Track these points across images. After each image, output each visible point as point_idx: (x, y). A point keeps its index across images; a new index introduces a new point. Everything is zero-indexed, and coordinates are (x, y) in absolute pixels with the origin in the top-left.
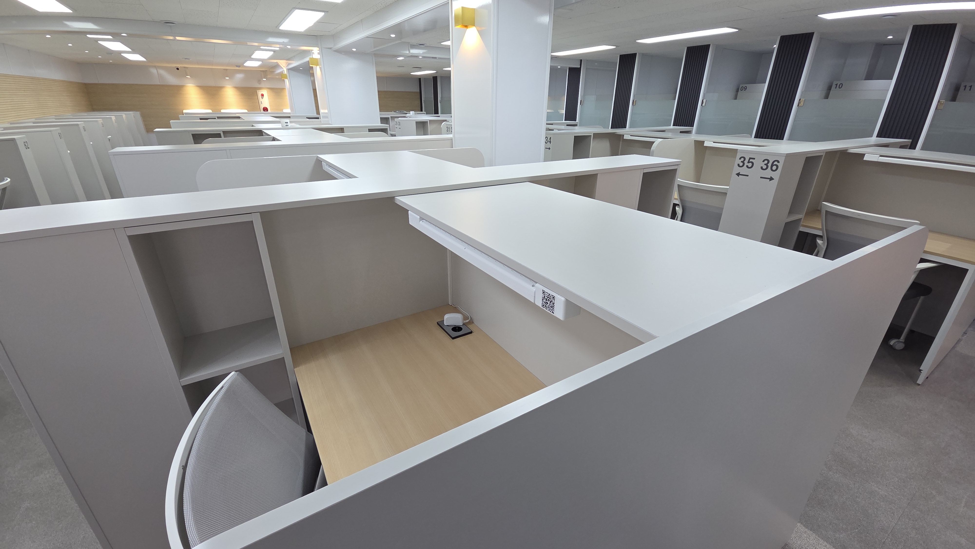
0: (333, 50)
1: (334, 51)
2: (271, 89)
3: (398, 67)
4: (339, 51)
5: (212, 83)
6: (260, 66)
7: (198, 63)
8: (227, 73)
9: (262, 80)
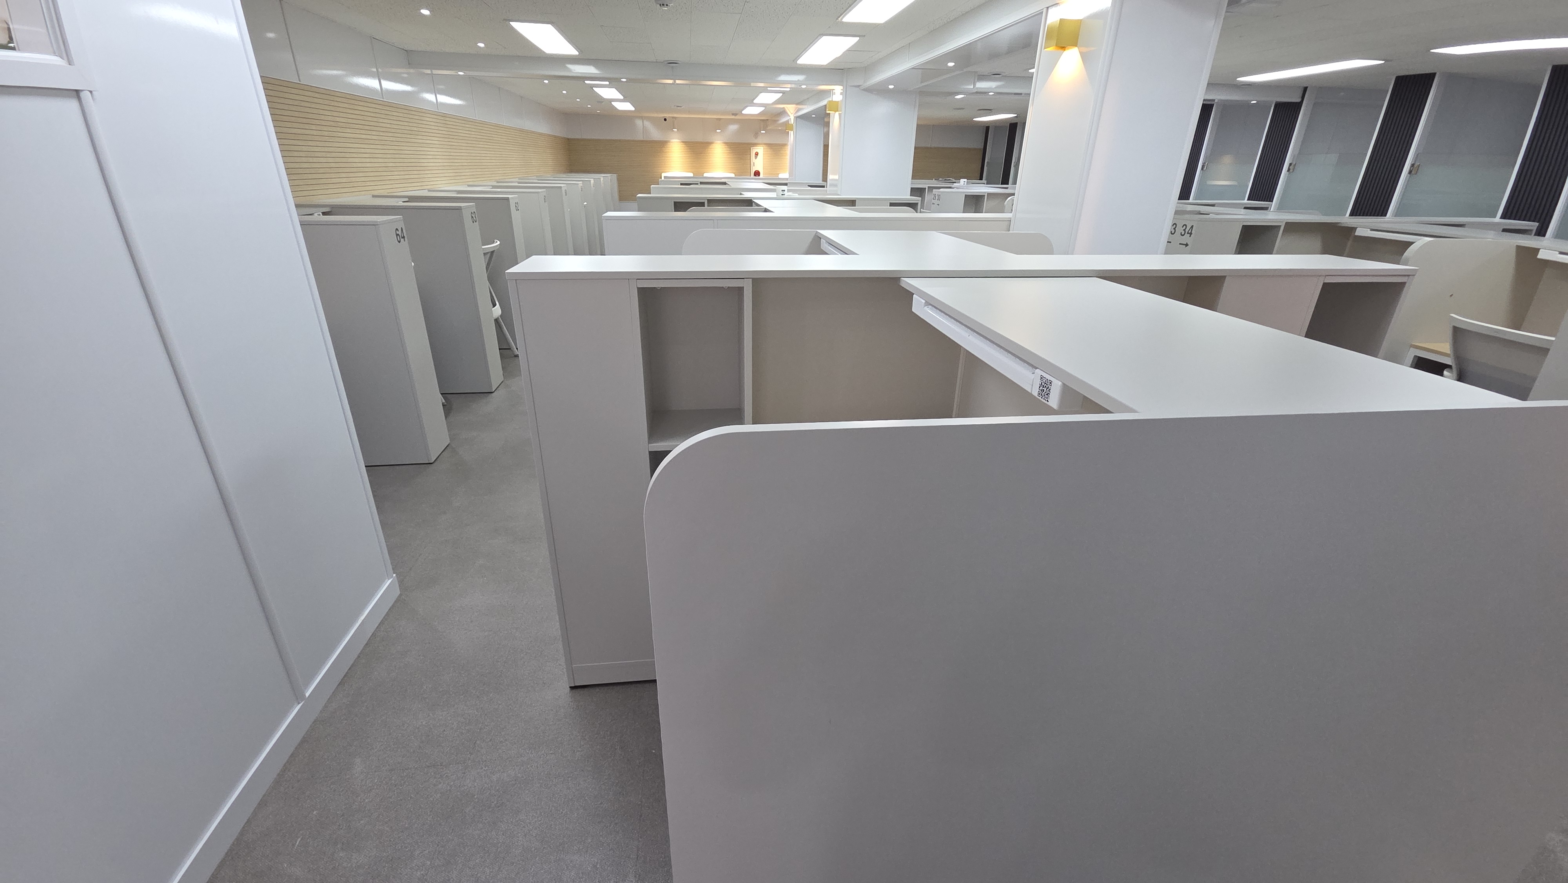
0: (862, 88)
1: (863, 90)
2: (770, 145)
3: (955, 109)
4: (869, 90)
5: (699, 138)
6: (761, 114)
7: (689, 112)
8: (720, 124)
9: (759, 133)
